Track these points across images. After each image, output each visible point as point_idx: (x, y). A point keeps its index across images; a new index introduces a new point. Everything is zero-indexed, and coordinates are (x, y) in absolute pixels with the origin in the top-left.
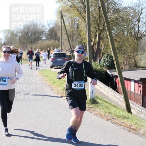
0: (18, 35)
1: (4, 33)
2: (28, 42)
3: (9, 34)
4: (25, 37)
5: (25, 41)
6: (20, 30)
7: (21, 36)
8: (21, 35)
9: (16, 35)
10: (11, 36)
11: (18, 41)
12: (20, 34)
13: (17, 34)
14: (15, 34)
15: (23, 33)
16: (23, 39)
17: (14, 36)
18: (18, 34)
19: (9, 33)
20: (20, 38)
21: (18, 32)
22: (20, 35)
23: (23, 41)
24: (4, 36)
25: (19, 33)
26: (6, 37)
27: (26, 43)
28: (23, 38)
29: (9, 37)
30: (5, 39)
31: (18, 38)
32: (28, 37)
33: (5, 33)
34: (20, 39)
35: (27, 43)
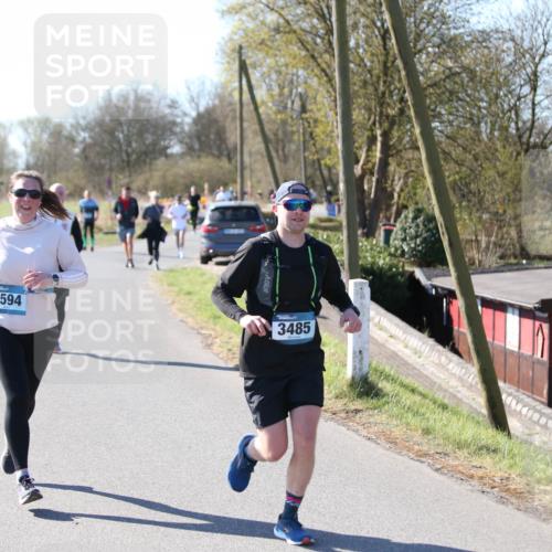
0: (80, 139)
1: (26, 130)
2: (114, 164)
3: (45, 136)
4: (106, 144)
5: (103, 161)
6: (84, 118)
7: (89, 140)
8: (91, 137)
9: (72, 140)
10: (51, 140)
11: (77, 159)
12: (84, 135)
13: (74, 133)
14: (65, 133)
15: (97, 130)
16: (98, 154)
17: (64, 142)
18: (78, 134)
19: (42, 131)
20: (84, 150)
21: (77, 126)
22: (84, 139)
23: (97, 162)
24: (25, 145)
25: (83, 130)
26: (34, 148)
27: (107, 167)
28: (98, 149)
29: (45, 146)
30: (29, 154)
31: (77, 150)
32: (115, 146)
33: (30, 130)
34: (85, 154)
35: (111, 169)
